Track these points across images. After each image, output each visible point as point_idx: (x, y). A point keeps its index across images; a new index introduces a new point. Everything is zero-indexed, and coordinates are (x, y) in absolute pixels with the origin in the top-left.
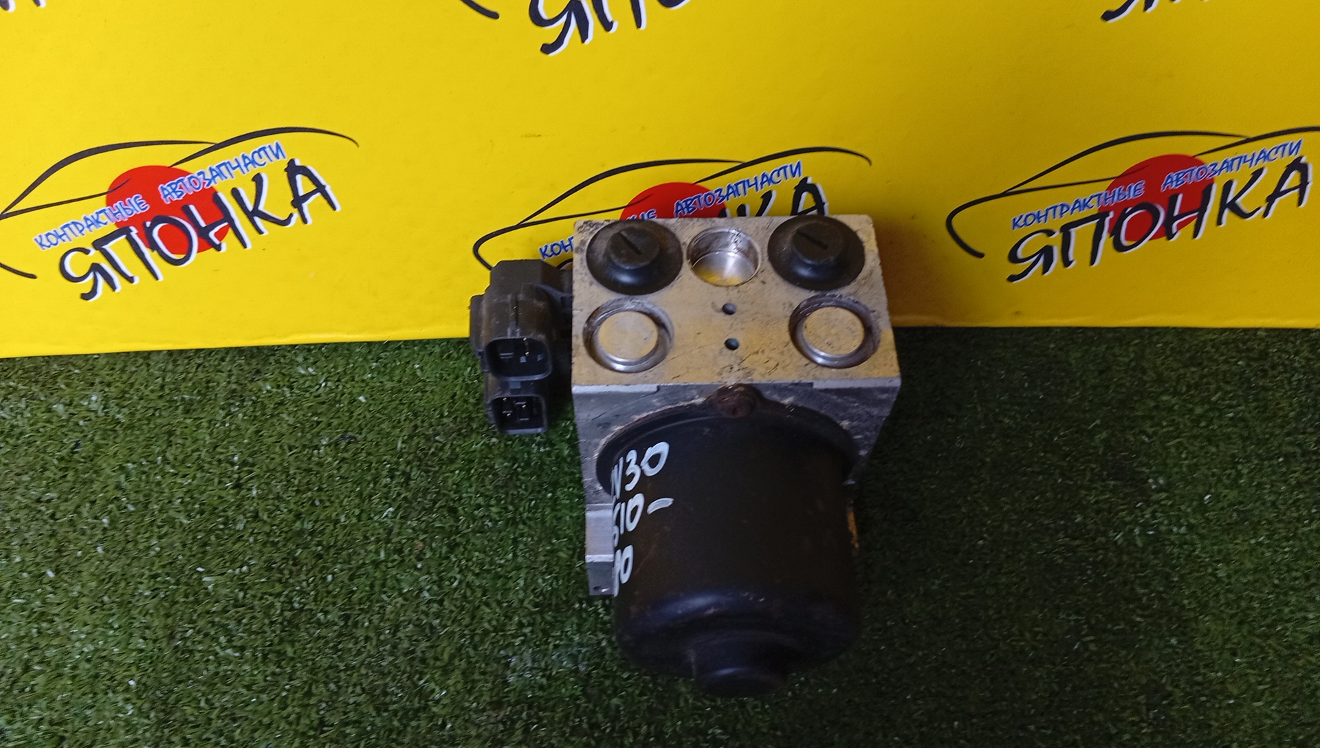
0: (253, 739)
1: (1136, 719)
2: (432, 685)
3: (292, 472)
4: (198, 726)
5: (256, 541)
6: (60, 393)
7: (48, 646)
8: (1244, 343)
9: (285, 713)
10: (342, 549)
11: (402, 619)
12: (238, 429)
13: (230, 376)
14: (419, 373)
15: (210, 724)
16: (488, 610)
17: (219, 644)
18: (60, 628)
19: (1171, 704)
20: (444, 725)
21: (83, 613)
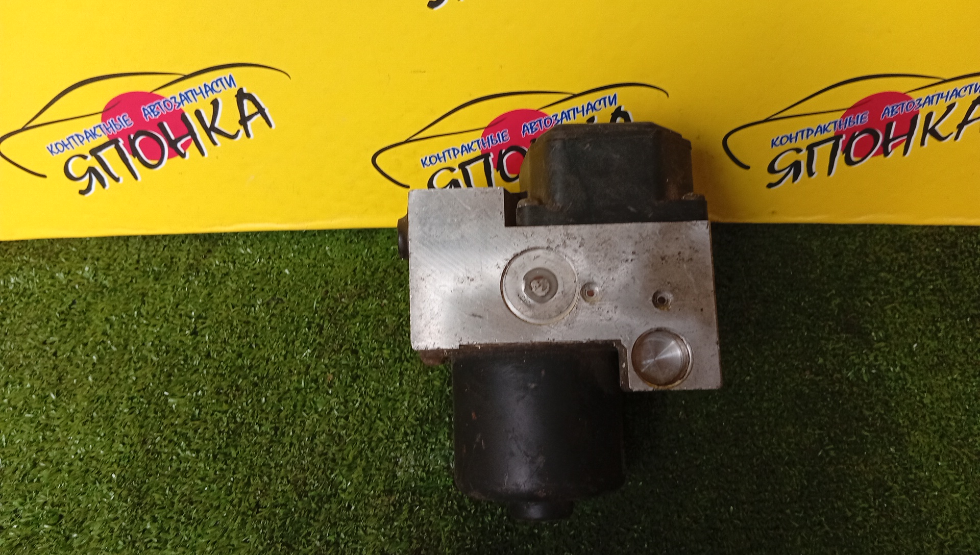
0: (206, 517)
1: (866, 506)
2: (341, 478)
3: (235, 323)
4: (164, 508)
5: (208, 373)
6: (61, 265)
7: (50, 449)
8: (940, 235)
9: (230, 498)
10: (272, 379)
11: (317, 430)
12: (194, 292)
13: (188, 254)
14: (329, 253)
15: (173, 507)
16: (381, 424)
17: (180, 447)
18: (60, 435)
19: (891, 495)
20: (349, 507)
21: (77, 425)
